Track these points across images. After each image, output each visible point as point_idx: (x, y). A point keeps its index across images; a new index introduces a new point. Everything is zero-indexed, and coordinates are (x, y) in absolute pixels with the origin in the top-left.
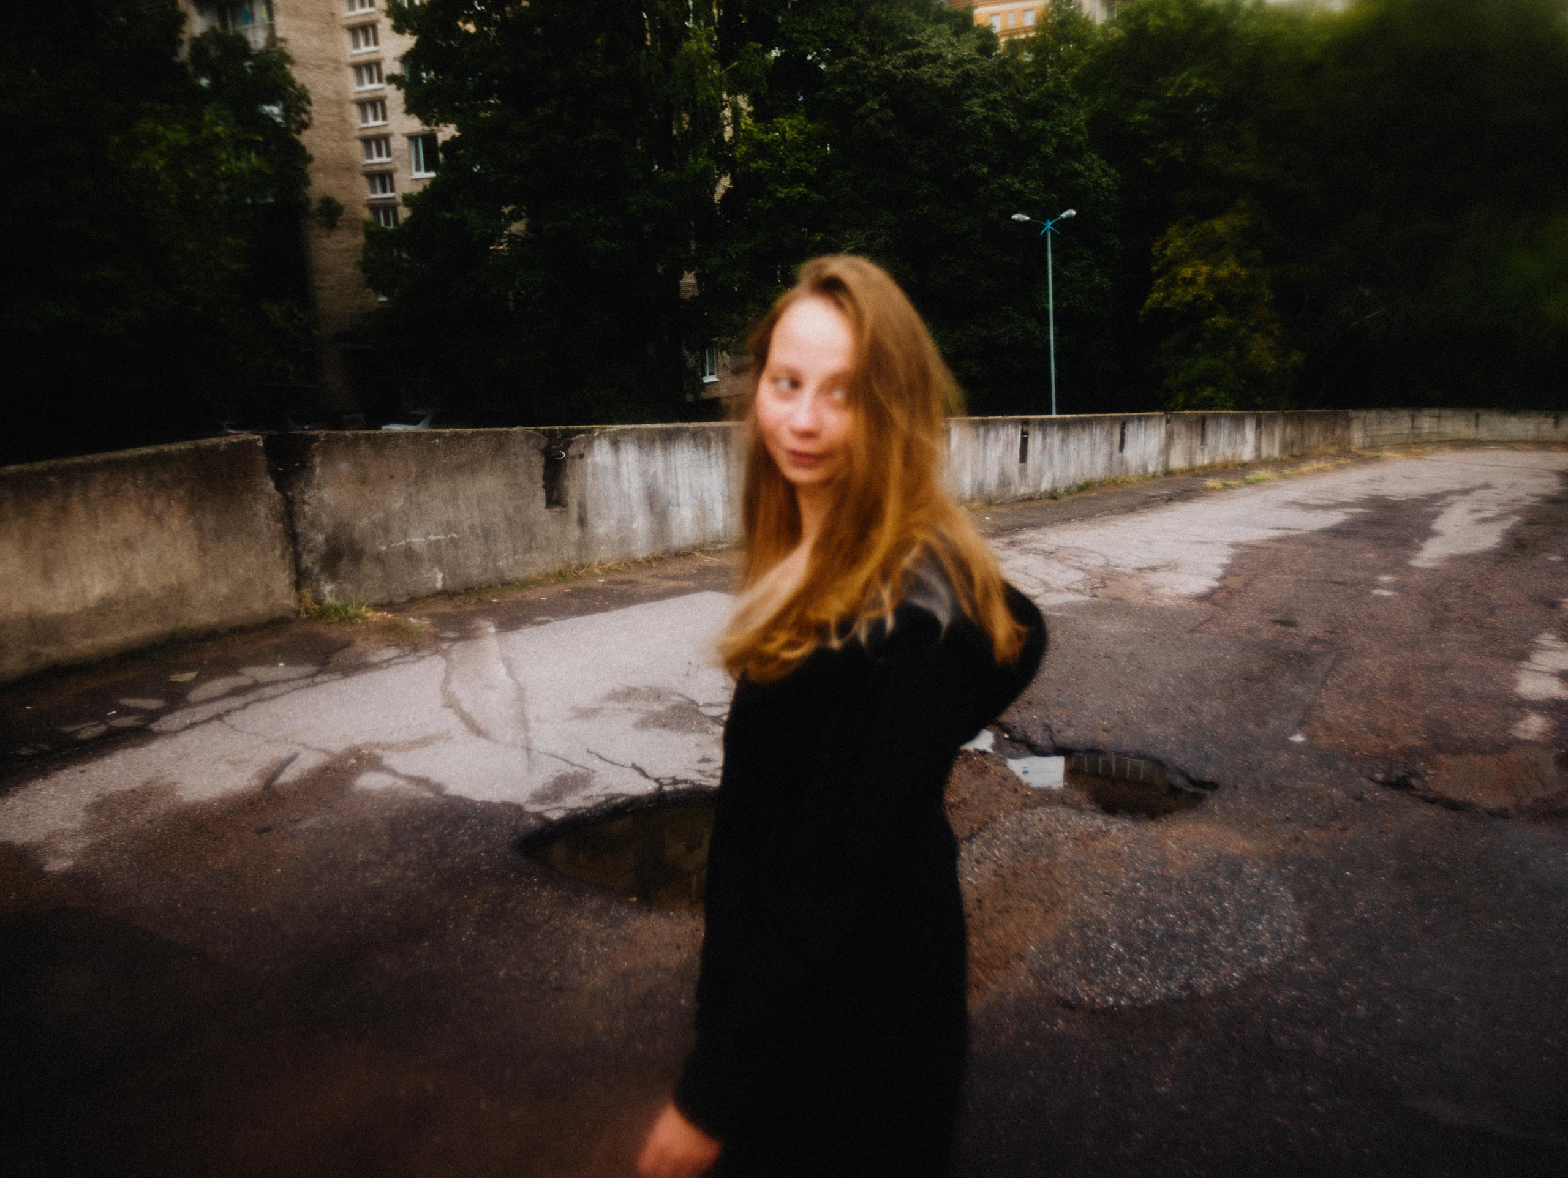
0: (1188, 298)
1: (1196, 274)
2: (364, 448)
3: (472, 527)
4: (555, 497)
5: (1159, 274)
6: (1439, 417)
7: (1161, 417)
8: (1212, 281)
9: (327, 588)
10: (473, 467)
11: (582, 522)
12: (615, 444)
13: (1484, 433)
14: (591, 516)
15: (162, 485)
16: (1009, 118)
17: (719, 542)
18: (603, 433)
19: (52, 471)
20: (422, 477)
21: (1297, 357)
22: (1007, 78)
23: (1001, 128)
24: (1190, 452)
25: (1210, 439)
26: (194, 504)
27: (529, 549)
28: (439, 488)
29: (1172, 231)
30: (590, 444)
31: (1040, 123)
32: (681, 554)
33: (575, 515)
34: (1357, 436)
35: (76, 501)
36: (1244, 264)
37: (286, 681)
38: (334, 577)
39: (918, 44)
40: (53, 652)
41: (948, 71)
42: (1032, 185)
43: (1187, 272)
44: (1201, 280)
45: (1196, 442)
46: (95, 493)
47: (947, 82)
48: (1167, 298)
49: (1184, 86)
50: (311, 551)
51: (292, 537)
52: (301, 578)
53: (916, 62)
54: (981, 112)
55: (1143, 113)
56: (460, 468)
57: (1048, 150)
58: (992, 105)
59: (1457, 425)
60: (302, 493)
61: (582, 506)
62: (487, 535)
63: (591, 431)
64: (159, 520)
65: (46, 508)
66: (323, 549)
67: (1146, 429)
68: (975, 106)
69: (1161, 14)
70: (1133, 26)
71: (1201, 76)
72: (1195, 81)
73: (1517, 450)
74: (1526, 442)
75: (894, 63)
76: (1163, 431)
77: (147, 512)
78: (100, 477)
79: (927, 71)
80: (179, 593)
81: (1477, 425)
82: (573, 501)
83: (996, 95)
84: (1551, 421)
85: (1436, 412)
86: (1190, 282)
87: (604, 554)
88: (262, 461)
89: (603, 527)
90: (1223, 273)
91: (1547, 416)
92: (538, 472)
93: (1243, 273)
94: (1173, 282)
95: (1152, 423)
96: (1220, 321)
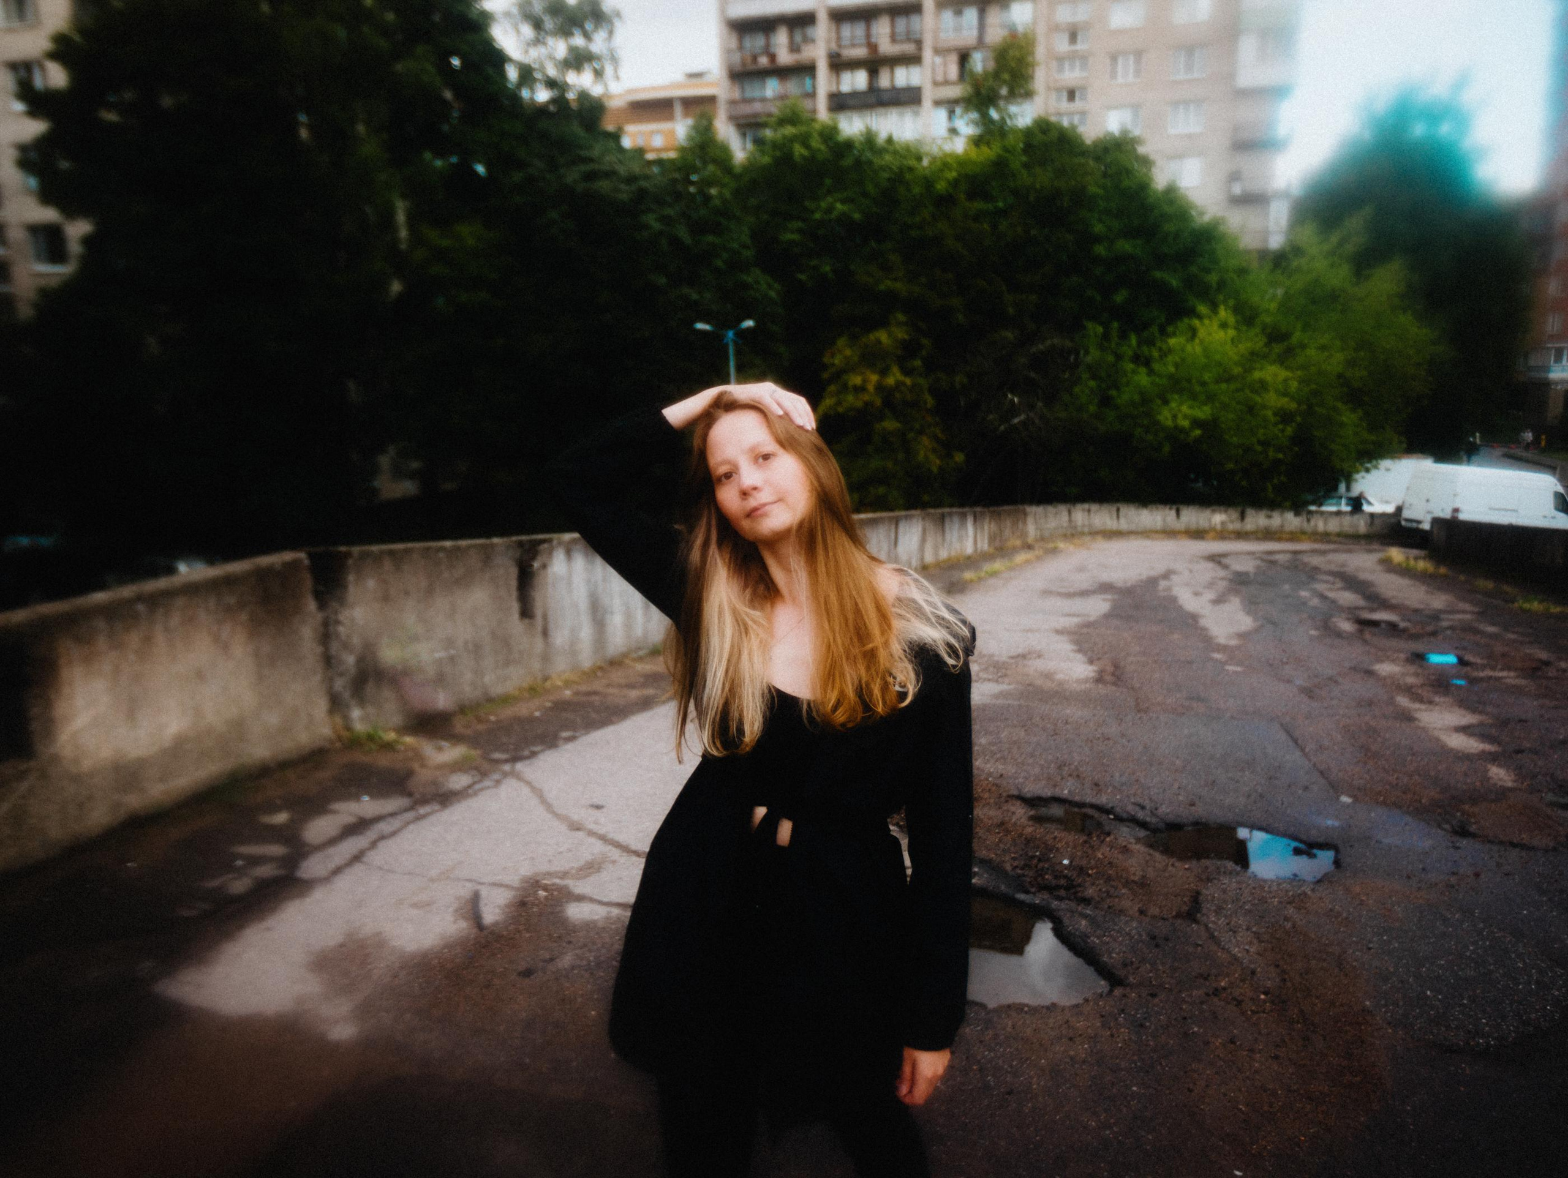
0: (859, 404)
1: (865, 381)
2: (388, 565)
3: (466, 643)
4: (526, 612)
5: (830, 381)
6: (1089, 511)
7: (919, 515)
8: (879, 388)
9: (356, 713)
10: (464, 582)
11: (545, 633)
12: (569, 553)
13: (1123, 525)
14: (551, 626)
15: (228, 609)
16: (683, 233)
17: (640, 648)
18: (560, 543)
19: (139, 598)
20: (430, 591)
21: (959, 457)
22: (678, 196)
23: (675, 242)
24: (936, 549)
25: (948, 536)
26: (255, 628)
27: (507, 663)
28: (441, 603)
29: (841, 342)
30: (550, 553)
31: (710, 238)
32: (615, 663)
33: (539, 628)
34: (1031, 530)
35: (158, 629)
36: (907, 372)
37: (393, 815)
38: (362, 701)
39: (591, 160)
40: (134, 802)
41: (623, 186)
42: (708, 295)
43: (857, 380)
44: (871, 388)
45: (940, 539)
46: (175, 620)
47: (624, 197)
48: (839, 403)
49: (830, 210)
50: (341, 675)
51: (328, 661)
52: (336, 704)
53: (590, 176)
54: (656, 226)
55: (792, 232)
56: (458, 582)
57: (719, 263)
58: (666, 220)
59: (1101, 517)
60: (336, 613)
61: (545, 618)
62: (476, 649)
63: (550, 541)
64: (225, 648)
65: (134, 639)
66: (353, 671)
67: (909, 527)
68: (652, 220)
69: (807, 146)
70: (778, 154)
71: (843, 201)
72: (839, 206)
73: (1153, 539)
74: (1157, 532)
75: (572, 176)
76: (920, 529)
77: (216, 639)
78: (180, 602)
79: (604, 186)
80: (238, 727)
81: (1118, 517)
82: (539, 612)
83: (669, 211)
84: (1173, 513)
85: (1086, 506)
86: (860, 389)
87: (560, 667)
88: (308, 582)
89: (560, 638)
90: (890, 381)
91: (1171, 509)
92: (514, 583)
93: (908, 381)
94: (845, 387)
95: (915, 521)
96: (890, 425)
